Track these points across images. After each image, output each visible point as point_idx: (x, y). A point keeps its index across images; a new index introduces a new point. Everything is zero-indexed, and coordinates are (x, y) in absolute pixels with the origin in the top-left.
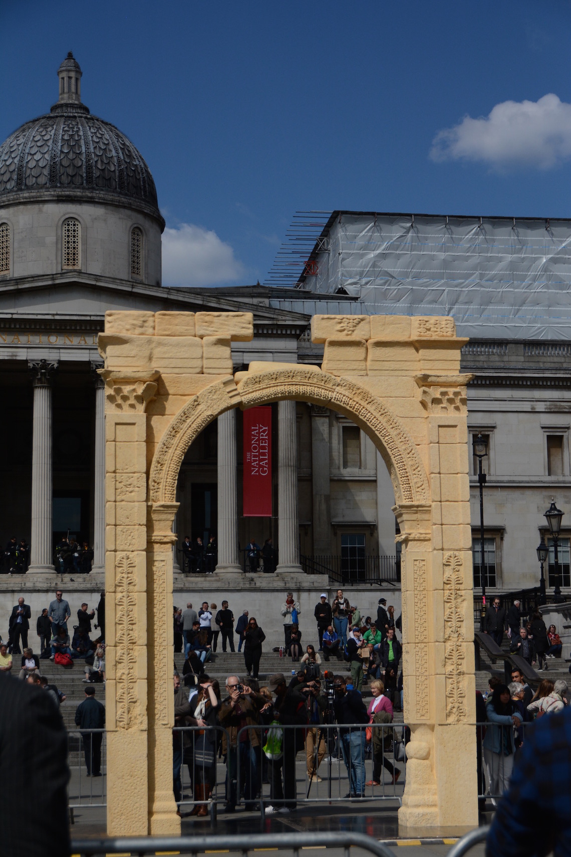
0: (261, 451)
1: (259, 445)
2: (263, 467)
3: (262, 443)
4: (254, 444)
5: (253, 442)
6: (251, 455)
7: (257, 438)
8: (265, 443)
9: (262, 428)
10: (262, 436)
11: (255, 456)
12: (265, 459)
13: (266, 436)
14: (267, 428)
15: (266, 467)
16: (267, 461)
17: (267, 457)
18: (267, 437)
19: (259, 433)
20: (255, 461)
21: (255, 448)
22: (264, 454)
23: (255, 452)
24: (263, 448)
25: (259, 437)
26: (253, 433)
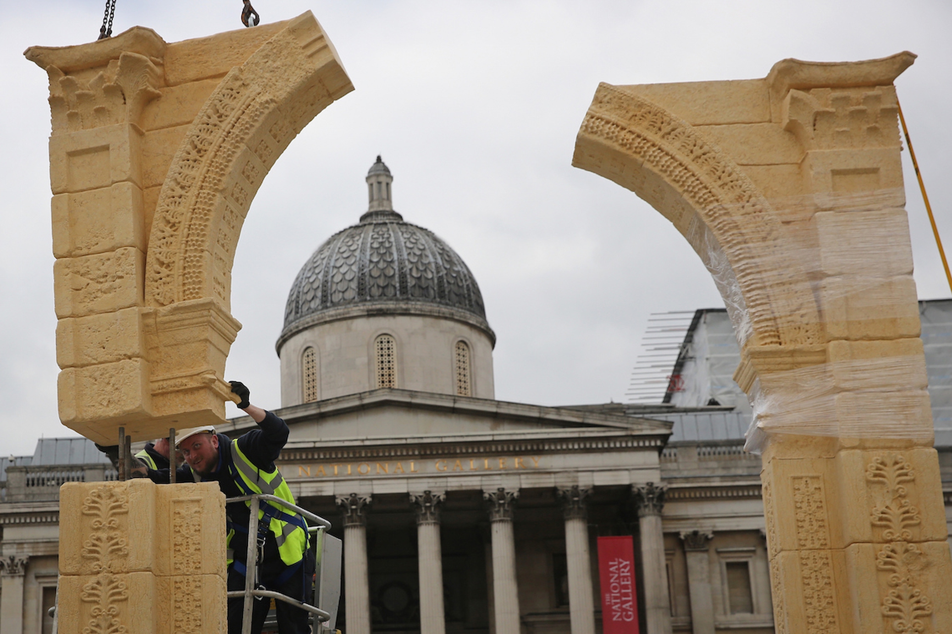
0: (623, 591)
1: (619, 583)
2: (626, 611)
3: (623, 581)
4: (613, 583)
5: (612, 581)
6: (611, 596)
7: (616, 575)
8: (628, 581)
9: (622, 563)
10: (623, 572)
11: (616, 598)
12: (628, 601)
13: (627, 572)
14: (628, 563)
15: (630, 611)
16: (630, 603)
17: (630, 598)
18: (629, 574)
19: (618, 569)
20: (616, 603)
21: (615, 587)
22: (626, 595)
23: (616, 593)
24: (626, 587)
25: (619, 574)
26: (611, 569)
